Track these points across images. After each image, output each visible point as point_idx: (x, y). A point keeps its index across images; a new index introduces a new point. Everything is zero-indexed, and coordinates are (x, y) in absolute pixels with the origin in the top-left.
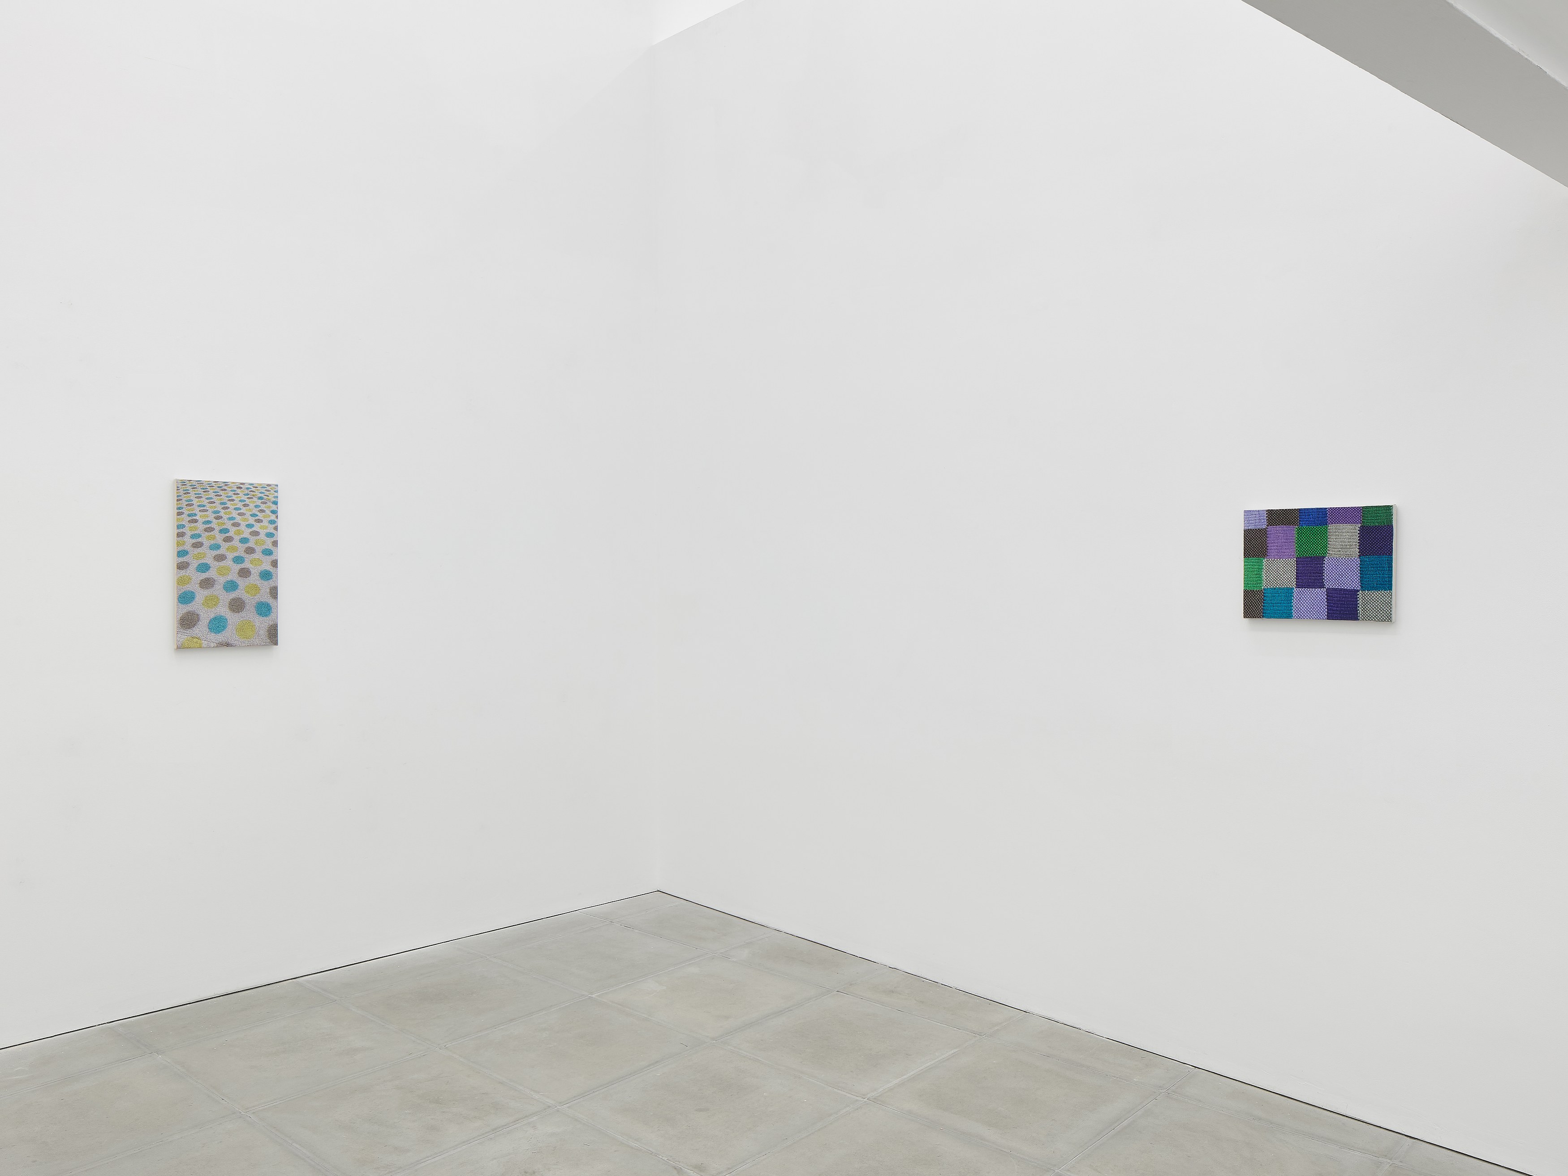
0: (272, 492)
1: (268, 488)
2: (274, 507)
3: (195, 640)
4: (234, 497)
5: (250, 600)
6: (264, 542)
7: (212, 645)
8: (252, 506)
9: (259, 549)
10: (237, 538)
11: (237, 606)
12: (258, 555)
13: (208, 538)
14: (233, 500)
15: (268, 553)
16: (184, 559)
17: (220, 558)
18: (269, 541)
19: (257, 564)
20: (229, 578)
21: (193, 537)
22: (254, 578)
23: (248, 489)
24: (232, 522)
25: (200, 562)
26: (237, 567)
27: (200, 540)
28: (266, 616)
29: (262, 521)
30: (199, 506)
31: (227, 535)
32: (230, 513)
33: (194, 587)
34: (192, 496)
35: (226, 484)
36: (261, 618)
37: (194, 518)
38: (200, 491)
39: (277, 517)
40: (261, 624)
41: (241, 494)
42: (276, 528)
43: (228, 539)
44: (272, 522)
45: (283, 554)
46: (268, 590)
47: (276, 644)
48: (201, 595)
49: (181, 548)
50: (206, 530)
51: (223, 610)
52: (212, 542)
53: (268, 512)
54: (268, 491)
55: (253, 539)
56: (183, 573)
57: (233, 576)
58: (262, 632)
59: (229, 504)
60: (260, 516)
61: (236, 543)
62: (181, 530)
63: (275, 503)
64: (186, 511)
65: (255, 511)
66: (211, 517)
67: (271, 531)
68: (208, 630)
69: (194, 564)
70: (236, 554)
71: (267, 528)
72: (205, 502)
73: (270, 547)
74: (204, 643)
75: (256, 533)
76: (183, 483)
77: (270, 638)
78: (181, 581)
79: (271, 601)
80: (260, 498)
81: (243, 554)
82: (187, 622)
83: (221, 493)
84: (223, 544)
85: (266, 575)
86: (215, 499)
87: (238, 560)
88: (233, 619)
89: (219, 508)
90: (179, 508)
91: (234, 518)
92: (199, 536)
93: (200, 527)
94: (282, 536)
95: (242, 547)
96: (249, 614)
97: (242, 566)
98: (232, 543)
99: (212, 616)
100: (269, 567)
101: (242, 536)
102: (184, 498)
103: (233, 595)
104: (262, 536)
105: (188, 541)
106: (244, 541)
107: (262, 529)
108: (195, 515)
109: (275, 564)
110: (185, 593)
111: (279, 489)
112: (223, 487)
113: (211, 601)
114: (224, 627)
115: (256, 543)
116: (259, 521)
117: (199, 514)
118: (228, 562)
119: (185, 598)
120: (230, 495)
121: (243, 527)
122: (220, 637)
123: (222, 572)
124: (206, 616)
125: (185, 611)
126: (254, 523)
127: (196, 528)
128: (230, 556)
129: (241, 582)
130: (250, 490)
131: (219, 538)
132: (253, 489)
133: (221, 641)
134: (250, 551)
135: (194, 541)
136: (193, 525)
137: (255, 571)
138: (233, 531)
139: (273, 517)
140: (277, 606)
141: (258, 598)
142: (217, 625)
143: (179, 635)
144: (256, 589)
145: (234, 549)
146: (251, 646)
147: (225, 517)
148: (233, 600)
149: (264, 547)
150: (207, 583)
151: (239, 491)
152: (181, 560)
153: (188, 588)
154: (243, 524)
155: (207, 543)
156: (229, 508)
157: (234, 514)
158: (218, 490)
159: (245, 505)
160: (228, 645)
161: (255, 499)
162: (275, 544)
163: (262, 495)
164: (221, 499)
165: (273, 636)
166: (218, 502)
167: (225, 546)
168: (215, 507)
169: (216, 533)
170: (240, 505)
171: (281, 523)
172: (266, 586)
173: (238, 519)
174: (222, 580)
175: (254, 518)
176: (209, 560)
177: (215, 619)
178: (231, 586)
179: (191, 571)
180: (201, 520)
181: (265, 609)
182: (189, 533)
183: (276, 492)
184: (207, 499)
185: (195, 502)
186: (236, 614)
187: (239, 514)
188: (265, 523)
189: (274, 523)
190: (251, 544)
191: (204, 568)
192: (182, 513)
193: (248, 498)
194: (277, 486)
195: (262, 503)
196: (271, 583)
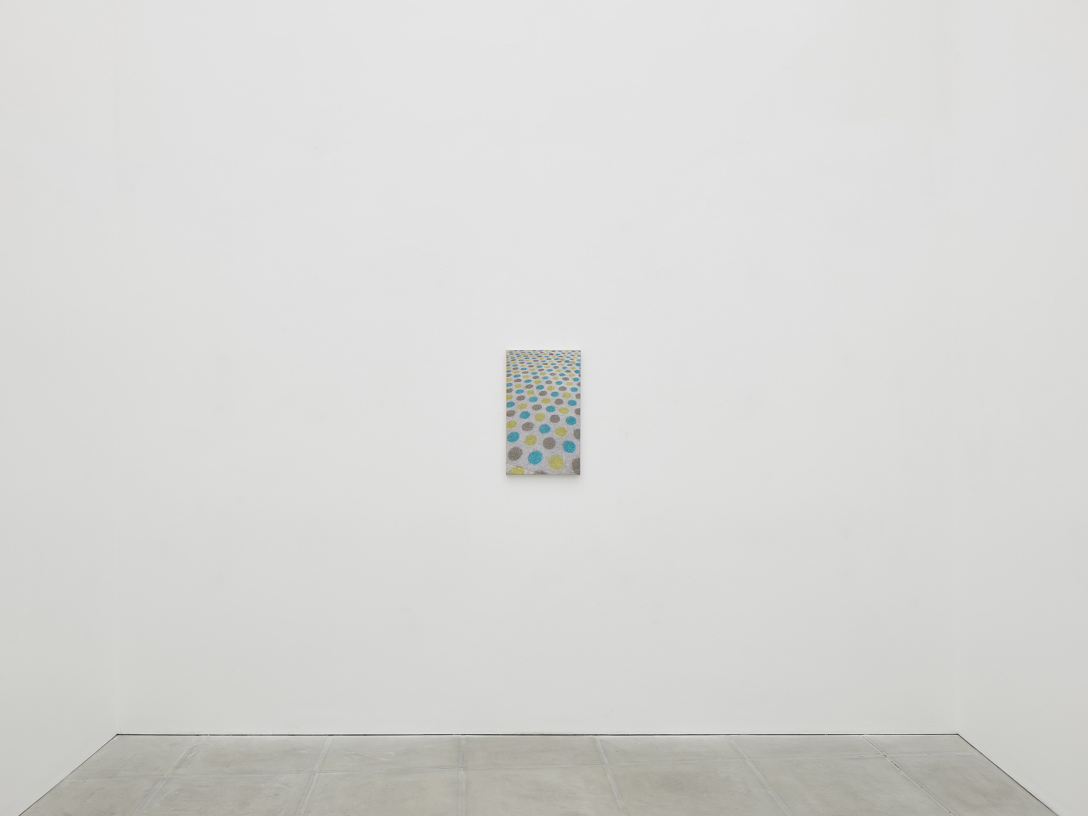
0: (576, 356)
1: (573, 354)
2: (577, 368)
3: (519, 469)
4: (547, 361)
5: (560, 440)
6: (570, 396)
7: (531, 473)
8: (560, 367)
9: (565, 401)
10: (549, 393)
11: (549, 444)
12: (565, 405)
13: (529, 393)
14: (546, 364)
15: (572, 403)
16: (512, 409)
17: (537, 408)
18: (574, 394)
19: (564, 412)
20: (544, 423)
21: (518, 392)
22: (562, 423)
23: (557, 355)
24: (546, 380)
25: (523, 410)
26: (549, 415)
27: (522, 394)
28: (571, 452)
29: (568, 379)
30: (522, 369)
31: (542, 390)
32: (545, 374)
33: (518, 429)
34: (517, 362)
35: (541, 352)
36: (568, 454)
37: (519, 378)
38: (523, 358)
39: (580, 376)
40: (568, 458)
41: (553, 359)
42: (579, 384)
43: (543, 394)
44: (576, 380)
45: (586, 404)
46: (573, 432)
47: (579, 473)
48: (523, 435)
49: (509, 401)
50: (527, 387)
51: (539, 447)
52: (532, 396)
53: (573, 372)
54: (573, 355)
55: (561, 393)
56: (510, 418)
57: (547, 421)
58: (568, 465)
59: (544, 367)
60: (567, 375)
61: (549, 396)
62: (510, 388)
63: (579, 365)
64: (513, 373)
65: (563, 371)
66: (530, 377)
67: (575, 387)
68: (528, 461)
69: (519, 413)
70: (549, 405)
71: (572, 384)
72: (526, 366)
73: (575, 399)
74: (526, 471)
75: (563, 389)
76: (511, 353)
77: (574, 469)
78: (509, 425)
79: (574, 440)
80: (567, 361)
81: (554, 405)
82: (514, 455)
83: (538, 359)
84: (539, 397)
85: (571, 421)
86: (534, 363)
87: (550, 409)
88: (546, 453)
89: (536, 370)
90: (508, 371)
91: (548, 378)
92: (522, 391)
93: (523, 384)
94: (585, 390)
95: (553, 399)
96: (558, 450)
97: (554, 413)
98: (545, 396)
99: (531, 451)
100: (573, 415)
101: (553, 391)
102: (512, 364)
103: (546, 436)
104: (568, 390)
105: (514, 395)
106: (554, 394)
107: (569, 385)
108: (519, 376)
109: (578, 412)
110: (512, 434)
111: (582, 353)
112: (539, 354)
113: (531, 440)
114: (540, 460)
115: (564, 396)
116: (566, 379)
117: (522, 375)
118: (543, 411)
119: (512, 437)
120: (544, 360)
121: (554, 384)
122: (537, 467)
123: (538, 418)
124: (527, 451)
125: (512, 447)
126: (562, 381)
127: (520, 386)
128: (544, 406)
129: (552, 426)
130: (558, 356)
131: (536, 393)
132: (562, 355)
133: (537, 470)
134: (559, 402)
135: (518, 395)
136: (518, 383)
137: (563, 417)
138: (546, 386)
139: (577, 376)
140: (579, 445)
141: (565, 438)
142: (535, 458)
143: (508, 465)
144: (564, 431)
145: (547, 401)
146: (560, 474)
147: (541, 377)
148: (546, 439)
149: (570, 399)
150: (527, 427)
151: (551, 357)
152: (509, 409)
153: (514, 430)
154: (554, 382)
155: (527, 397)
156: (543, 370)
157: (548, 374)
158: (536, 356)
159: (555, 367)
160: (542, 473)
161: (563, 362)
162: (578, 396)
163: (568, 359)
164: (538, 363)
165: (576, 467)
166: (535, 366)
167: (540, 398)
168: (534, 370)
169: (534, 388)
170: (552, 367)
171: (583, 380)
172: (571, 429)
173: (551, 378)
174: (538, 424)
175: (562, 377)
176: (529, 409)
177: (533, 453)
178: (545, 429)
179: (516, 417)
180: (523, 380)
181: (570, 447)
182: (515, 390)
183: (579, 356)
184: (528, 364)
185: (520, 366)
186: (549, 450)
187: (551, 374)
188: (571, 380)
189: (577, 381)
190: (559, 397)
191: (525, 415)
192: (510, 375)
193: (557, 362)
194: (580, 351)
195: (568, 365)
196: (575, 427)
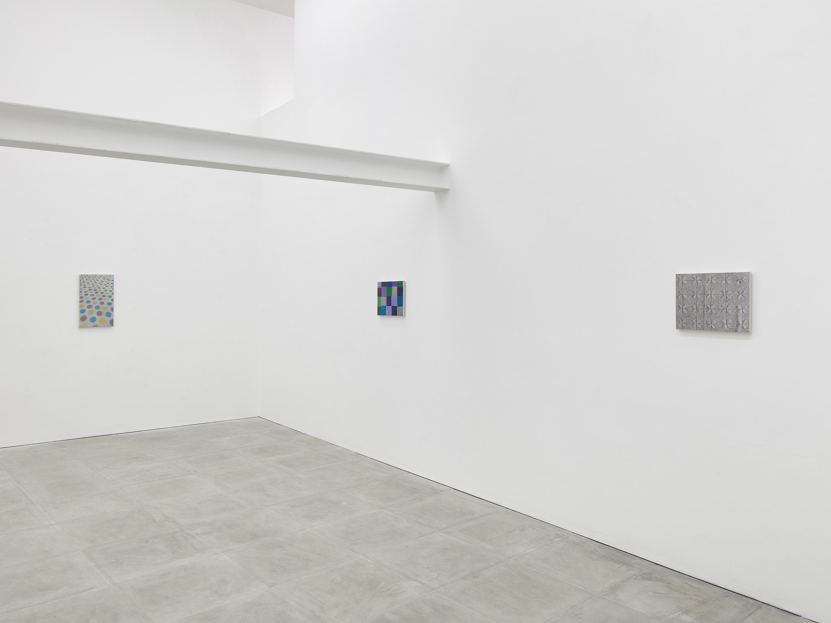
0: (112, 277)
1: (110, 276)
2: (112, 282)
3: (85, 325)
4: (99, 279)
5: (104, 312)
6: (109, 293)
7: (91, 326)
8: (105, 282)
9: (107, 296)
10: (100, 292)
11: (100, 314)
12: (107, 297)
13: (90, 292)
14: (98, 280)
15: (110, 296)
16: (82, 299)
17: (94, 299)
18: (111, 293)
19: (106, 300)
20: (97, 305)
21: (85, 292)
22: (105, 305)
23: (103, 276)
24: (98, 287)
25: (87, 300)
26: (100, 301)
27: (87, 293)
28: (109, 317)
29: (108, 287)
30: (87, 282)
31: (96, 291)
32: (97, 284)
33: (85, 308)
34: (85, 279)
35: (96, 275)
36: (108, 318)
37: (85, 286)
38: (87, 278)
39: (113, 285)
40: (108, 319)
41: (101, 278)
42: (113, 289)
43: (97, 293)
44: (111, 287)
45: (115, 297)
46: (110, 309)
47: (113, 326)
48: (87, 310)
49: (81, 296)
50: (89, 290)
51: (95, 315)
52: (91, 294)
53: (110, 284)
54: (110, 277)
55: (105, 292)
56: (81, 303)
57: (98, 304)
58: (108, 322)
59: (97, 282)
60: (108, 285)
61: (99, 294)
62: (81, 290)
63: (113, 281)
64: (83, 284)
65: (106, 283)
66: (91, 286)
68: (90, 321)
69: (85, 301)
70: (99, 297)
71: (110, 289)
72: (89, 281)
73: (111, 295)
74: (88, 326)
75: (106, 291)
76: (82, 275)
77: (111, 324)
78: (81, 306)
79: (111, 312)
80: (108, 279)
81: (102, 297)
82: (83, 319)
83: (94, 278)
84: (95, 294)
85: (109, 304)
86: (92, 280)
87: (100, 299)
88: (98, 318)
89: (94, 283)
90: (80, 283)
91: (99, 286)
92: (87, 292)
93: (87, 289)
94: (115, 291)
95: (101, 295)
96: (104, 316)
97: (101, 301)
98: (98, 294)
99: (91, 317)
100: (111, 301)
101: (101, 292)
102: (82, 280)
103: (98, 310)
104: (108, 291)
105: (83, 293)
106: (102, 293)
107: (108, 289)
108: (86, 285)
109: (112, 300)
110: (82, 310)
111: (114, 276)
112: (95, 276)
113: (91, 312)
114: (95, 320)
115: (106, 294)
116: (107, 287)
117: (87, 285)
118: (97, 300)
119: (82, 311)
120: (97, 279)
121: (102, 289)
122: (94, 324)
123: (94, 303)
124: (89, 317)
125: (82, 315)
126: (105, 287)
127: (86, 290)
128: (97, 298)
129: (101, 306)
130: (104, 277)
131: (94, 292)
132: (105, 277)
133: (94, 325)
134: (104, 296)
135: (85, 293)
136: (85, 288)
137: (106, 303)
138: (98, 290)
139: (112, 285)
140: (113, 314)
141: (106, 311)
142: (93, 320)
143: (80, 323)
144: (106, 308)
145: (99, 296)
146: (104, 326)
147: (96, 286)
148: (98, 312)
149: (109, 295)
150: (89, 307)
151: (100, 277)
152: (81, 299)
153: (83, 308)
154: (102, 288)
155: (89, 294)
157: (99, 285)
158: (93, 277)
159: (102, 282)
160: (96, 326)
161: (106, 280)
162: (113, 294)
163: (108, 278)
164: (94, 280)
165: (112, 323)
166: (93, 281)
167: (95, 295)
168: (92, 283)
169: (93, 291)
170: (101, 282)
171: (115, 287)
172: (109, 307)
173: (100, 286)
174: (94, 306)
175: (105, 286)
176: (90, 299)
177: (92, 318)
178: (98, 307)
179: (84, 303)
180: (88, 287)
181: (109, 315)
182: (84, 291)
183: (113, 277)
184: (90, 280)
185: (86, 281)
186: (99, 316)
187: (100, 285)
188: (109, 287)
189: (112, 287)
190: (104, 294)
191: (89, 302)
192: (82, 285)
193: (103, 279)
194: (113, 275)
195: (108, 281)
196: (111, 306)
